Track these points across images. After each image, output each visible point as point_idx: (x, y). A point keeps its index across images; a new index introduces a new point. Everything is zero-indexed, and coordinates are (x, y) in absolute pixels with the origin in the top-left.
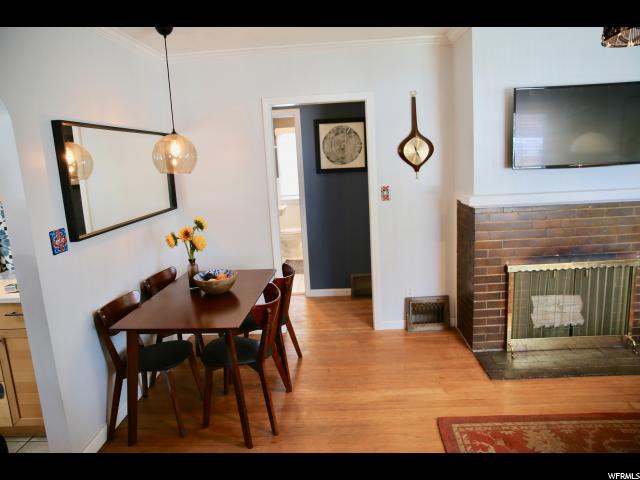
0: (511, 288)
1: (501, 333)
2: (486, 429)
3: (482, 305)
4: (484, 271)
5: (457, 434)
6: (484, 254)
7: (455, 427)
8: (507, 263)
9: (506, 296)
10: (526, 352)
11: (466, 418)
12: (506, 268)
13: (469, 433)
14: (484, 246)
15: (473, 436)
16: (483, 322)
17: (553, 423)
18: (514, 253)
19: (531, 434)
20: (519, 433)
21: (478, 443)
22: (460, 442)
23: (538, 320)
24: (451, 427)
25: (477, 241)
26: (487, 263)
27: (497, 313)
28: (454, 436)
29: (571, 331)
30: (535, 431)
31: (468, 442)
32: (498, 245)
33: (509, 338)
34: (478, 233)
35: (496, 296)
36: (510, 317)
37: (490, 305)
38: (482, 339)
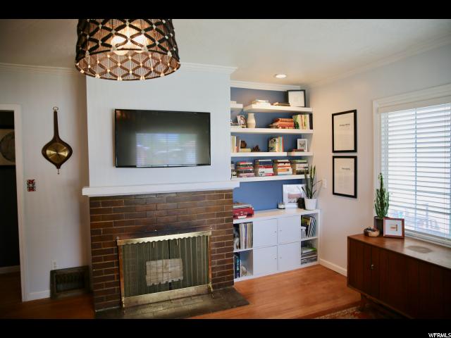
0: (121, 257)
3: (100, 273)
4: (99, 245)
6: (98, 232)
8: (117, 238)
9: (118, 264)
12: (116, 242)
14: (98, 226)
16: (101, 286)
18: (123, 230)
25: (93, 222)
26: (101, 239)
27: (113, 278)
32: (110, 225)
33: (123, 297)
34: (93, 216)
35: (112, 264)
36: (122, 280)
37: (107, 272)
38: (102, 300)
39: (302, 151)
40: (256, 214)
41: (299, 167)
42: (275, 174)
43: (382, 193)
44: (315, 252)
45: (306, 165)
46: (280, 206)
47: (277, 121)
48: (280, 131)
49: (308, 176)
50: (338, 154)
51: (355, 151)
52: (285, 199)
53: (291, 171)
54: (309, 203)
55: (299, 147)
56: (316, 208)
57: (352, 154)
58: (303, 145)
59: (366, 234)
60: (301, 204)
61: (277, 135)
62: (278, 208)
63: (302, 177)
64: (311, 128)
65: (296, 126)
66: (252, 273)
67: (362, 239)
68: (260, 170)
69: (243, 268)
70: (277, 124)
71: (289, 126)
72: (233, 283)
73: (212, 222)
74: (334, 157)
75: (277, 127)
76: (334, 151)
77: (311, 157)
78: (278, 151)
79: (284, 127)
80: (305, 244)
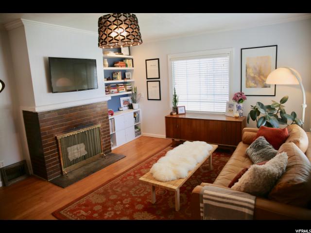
0: (60, 146)
1: (59, 167)
2: (74, 206)
3: (49, 158)
4: (46, 142)
5: (64, 214)
6: (45, 133)
7: (62, 212)
8: (56, 135)
9: (58, 150)
10: (71, 172)
11: (64, 207)
12: (56, 137)
13: (69, 211)
14: (44, 130)
15: (72, 211)
16: (50, 165)
17: (96, 191)
18: (58, 131)
19: (91, 199)
20: (87, 201)
21: (75, 212)
22: (68, 216)
23: (71, 157)
24: (60, 213)
25: (41, 128)
26: (47, 137)
27: (56, 159)
28: (64, 216)
29: (85, 157)
30: (92, 197)
31: (71, 214)
32: (51, 128)
33: (63, 169)
34: (41, 124)
35: (54, 152)
36: (62, 159)
37: (53, 156)
38: (51, 173)
39: (129, 79)
40: (115, 114)
41: (128, 88)
42: (118, 92)
43: (175, 96)
44: (140, 130)
45: (130, 86)
46: (121, 109)
47: (117, 63)
48: (120, 68)
49: (134, 92)
50: (149, 80)
51: (159, 78)
52: (122, 105)
53: (125, 90)
54: (135, 106)
55: (127, 77)
56: (139, 108)
57: (157, 80)
58: (129, 75)
59: (171, 114)
60: (131, 107)
61: (118, 71)
62: (119, 110)
63: (130, 92)
64: (133, 67)
65: (126, 66)
66: (116, 145)
67: (170, 116)
68: (112, 90)
69: (112, 143)
70: (117, 65)
71: (124, 66)
72: (111, 151)
73: (100, 119)
74: (147, 82)
75: (118, 66)
76: (147, 79)
77: (133, 82)
78: (119, 80)
79: (121, 67)
80: (136, 127)
